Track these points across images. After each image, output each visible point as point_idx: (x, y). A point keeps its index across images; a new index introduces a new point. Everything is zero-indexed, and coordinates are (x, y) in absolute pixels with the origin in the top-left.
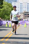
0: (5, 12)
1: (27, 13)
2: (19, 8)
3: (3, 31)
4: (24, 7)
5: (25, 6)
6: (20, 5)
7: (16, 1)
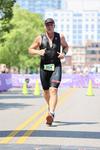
0: (21, 42)
1: (97, 46)
2: (71, 29)
3: (13, 109)
4: (87, 26)
5: (90, 23)
6: (75, 21)
7: (59, 7)
